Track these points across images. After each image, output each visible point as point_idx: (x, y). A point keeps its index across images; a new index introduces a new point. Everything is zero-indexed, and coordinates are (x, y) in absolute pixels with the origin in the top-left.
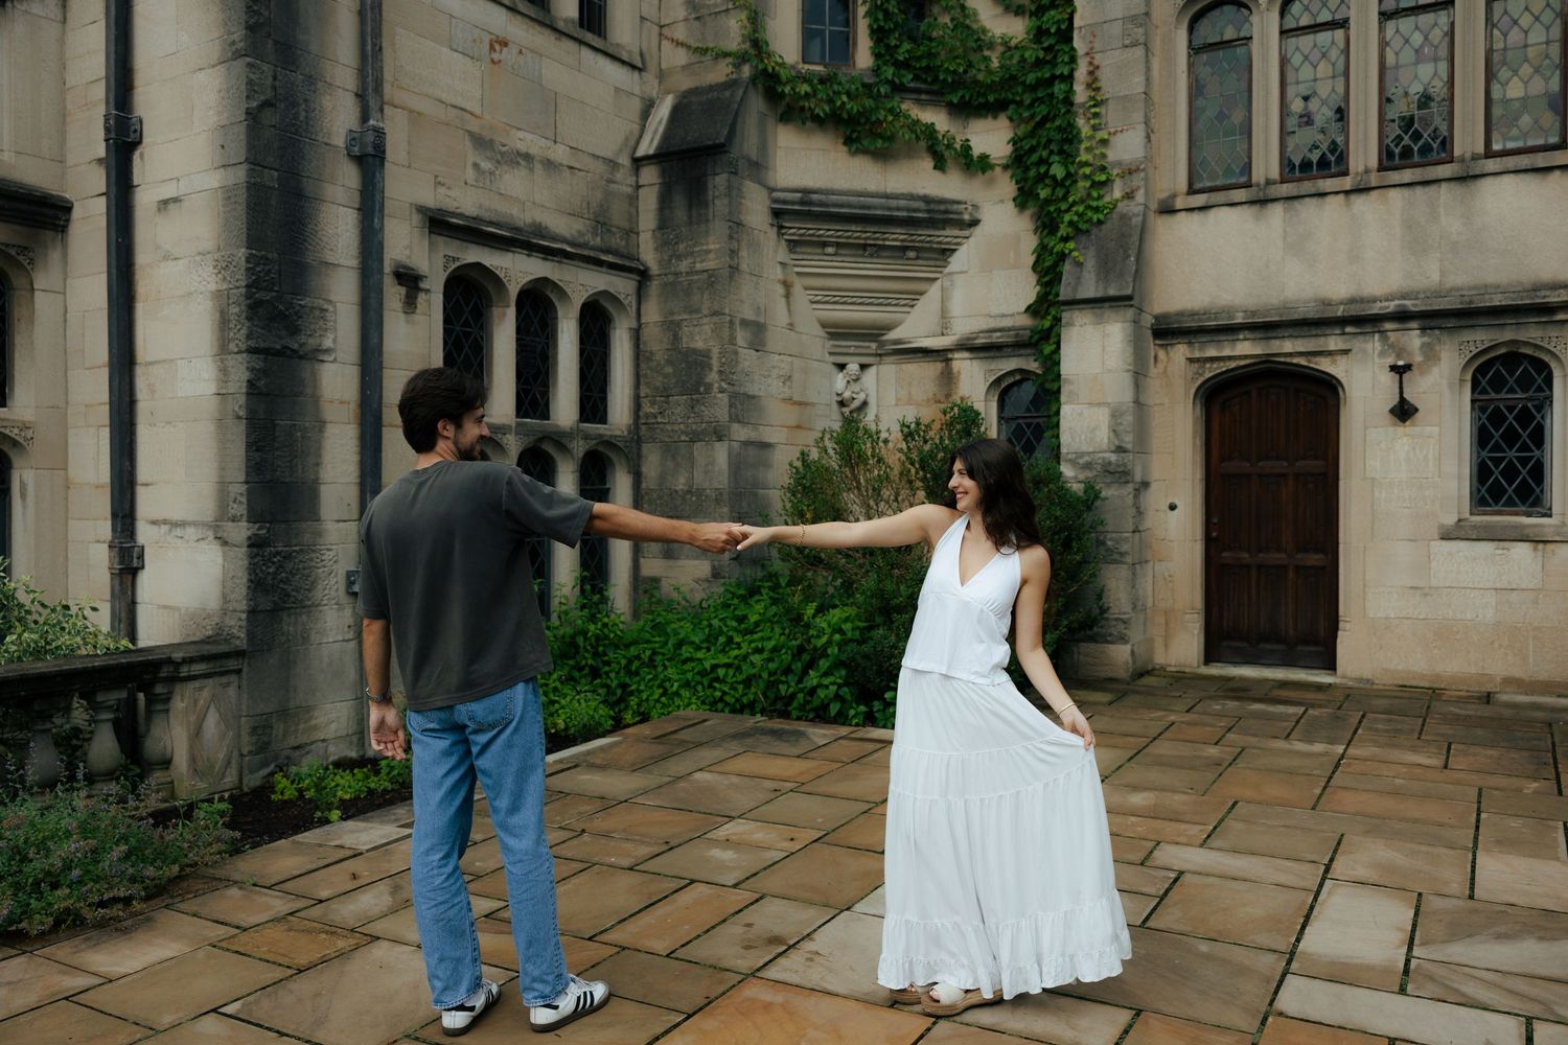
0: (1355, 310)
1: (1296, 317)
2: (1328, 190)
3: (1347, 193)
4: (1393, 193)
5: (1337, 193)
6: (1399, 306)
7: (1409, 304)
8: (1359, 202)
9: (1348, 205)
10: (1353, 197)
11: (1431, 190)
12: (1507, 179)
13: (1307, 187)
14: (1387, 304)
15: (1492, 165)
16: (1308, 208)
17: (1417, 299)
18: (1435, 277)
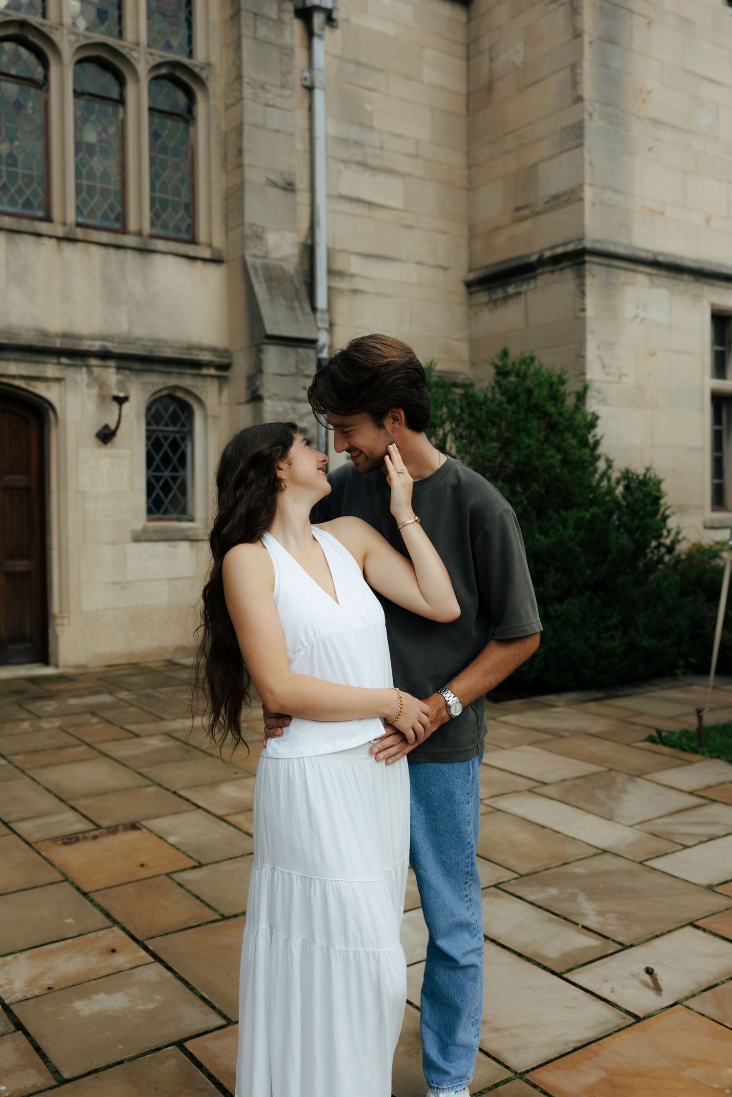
0: (69, 344)
1: (22, 342)
2: (44, 232)
3: (59, 239)
4: (94, 249)
5: (50, 237)
6: (103, 346)
7: (110, 346)
8: (69, 250)
9: (60, 250)
10: (64, 244)
11: (120, 253)
12: (170, 259)
13: (25, 225)
14: (91, 343)
15: (160, 245)
16: (27, 243)
17: (112, 342)
18: (125, 326)
